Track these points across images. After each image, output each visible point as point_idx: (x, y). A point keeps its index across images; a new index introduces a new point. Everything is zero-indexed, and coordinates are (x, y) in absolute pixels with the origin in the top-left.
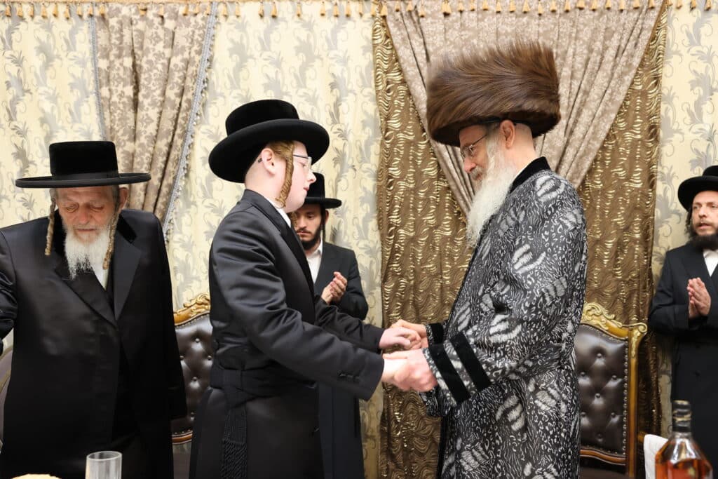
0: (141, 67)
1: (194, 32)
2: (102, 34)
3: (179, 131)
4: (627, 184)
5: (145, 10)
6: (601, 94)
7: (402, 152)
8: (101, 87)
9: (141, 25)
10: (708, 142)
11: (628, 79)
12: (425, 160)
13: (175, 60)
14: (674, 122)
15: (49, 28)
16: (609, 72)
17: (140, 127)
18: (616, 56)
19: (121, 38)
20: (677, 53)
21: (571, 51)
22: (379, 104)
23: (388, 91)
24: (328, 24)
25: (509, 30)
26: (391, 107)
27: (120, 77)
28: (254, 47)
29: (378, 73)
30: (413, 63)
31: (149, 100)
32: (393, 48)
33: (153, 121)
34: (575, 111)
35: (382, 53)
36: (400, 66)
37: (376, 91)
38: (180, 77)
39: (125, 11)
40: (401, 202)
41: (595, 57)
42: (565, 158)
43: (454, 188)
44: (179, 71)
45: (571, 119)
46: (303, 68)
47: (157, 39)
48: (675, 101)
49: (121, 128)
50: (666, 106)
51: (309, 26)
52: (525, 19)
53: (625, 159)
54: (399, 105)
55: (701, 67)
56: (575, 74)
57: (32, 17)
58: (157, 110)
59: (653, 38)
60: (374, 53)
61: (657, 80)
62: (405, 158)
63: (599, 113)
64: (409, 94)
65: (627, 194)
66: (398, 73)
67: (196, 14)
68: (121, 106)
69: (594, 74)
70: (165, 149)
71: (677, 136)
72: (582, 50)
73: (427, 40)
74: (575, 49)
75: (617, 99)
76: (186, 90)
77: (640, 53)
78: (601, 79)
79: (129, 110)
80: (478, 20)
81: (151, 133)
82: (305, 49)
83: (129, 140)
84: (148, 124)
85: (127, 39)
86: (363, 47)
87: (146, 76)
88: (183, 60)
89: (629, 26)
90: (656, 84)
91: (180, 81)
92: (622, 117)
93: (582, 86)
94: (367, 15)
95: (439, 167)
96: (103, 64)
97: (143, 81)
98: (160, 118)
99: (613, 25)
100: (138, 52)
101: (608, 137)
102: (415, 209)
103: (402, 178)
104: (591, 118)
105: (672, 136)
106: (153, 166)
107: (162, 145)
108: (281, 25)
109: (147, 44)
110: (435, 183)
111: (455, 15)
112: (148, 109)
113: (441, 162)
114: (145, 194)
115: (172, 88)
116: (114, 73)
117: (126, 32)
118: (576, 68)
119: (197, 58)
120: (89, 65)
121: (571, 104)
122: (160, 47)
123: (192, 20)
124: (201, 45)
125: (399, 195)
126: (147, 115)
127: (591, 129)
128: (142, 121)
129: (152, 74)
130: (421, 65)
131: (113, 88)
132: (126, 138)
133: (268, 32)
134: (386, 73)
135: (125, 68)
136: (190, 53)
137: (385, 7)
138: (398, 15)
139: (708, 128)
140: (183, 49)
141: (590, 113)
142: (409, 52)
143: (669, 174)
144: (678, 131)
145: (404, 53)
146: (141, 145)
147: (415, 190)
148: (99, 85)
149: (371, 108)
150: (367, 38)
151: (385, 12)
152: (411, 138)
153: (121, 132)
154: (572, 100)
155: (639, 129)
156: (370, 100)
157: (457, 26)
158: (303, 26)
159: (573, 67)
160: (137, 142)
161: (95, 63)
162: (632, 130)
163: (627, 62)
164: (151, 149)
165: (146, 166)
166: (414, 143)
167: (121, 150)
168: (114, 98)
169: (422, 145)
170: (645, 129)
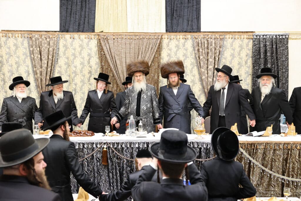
0: (41, 50)
1: (54, 42)
2: (31, 42)
3: (53, 66)
4: (154, 78)
5: (42, 36)
9: (41, 40)
11: (154, 54)
13: (50, 49)
15: (16, 40)
16: (150, 53)
17: (43, 65)
18: (151, 49)
19: (36, 43)
20: (164, 48)
21: (141, 48)
23: (101, 56)
24: (87, 40)
25: (128, 43)
26: (102, 60)
27: (36, 53)
28: (69, 45)
29: (99, 52)
31: (44, 59)
32: (102, 46)
35: (100, 48)
36: (104, 51)
37: (99, 56)
38: (52, 53)
39: (36, 36)
41: (147, 49)
43: (116, 79)
44: (52, 51)
46: (81, 51)
47: (45, 43)
51: (82, 41)
52: (132, 40)
54: (104, 60)
55: (169, 52)
56: (143, 53)
57: (12, 37)
58: (46, 61)
59: (159, 45)
60: (98, 47)
61: (160, 55)
64: (106, 57)
67: (54, 38)
68: (38, 60)
69: (147, 53)
70: (50, 70)
72: (144, 48)
73: (110, 45)
74: (143, 47)
76: (54, 56)
77: (156, 49)
78: (148, 55)
79: (40, 61)
80: (121, 40)
81: (46, 67)
82: (81, 46)
84: (45, 64)
85: (38, 43)
86: (95, 46)
88: (52, 49)
89: (154, 42)
94: (96, 38)
95: (113, 74)
96: (31, 49)
97: (42, 53)
99: (151, 42)
100: (41, 47)
106: (47, 74)
107: (49, 69)
108: (75, 40)
109: (43, 44)
111: (116, 39)
112: (44, 61)
114: (46, 81)
115: (50, 56)
116: (34, 52)
117: (37, 42)
119: (56, 48)
120: (28, 49)
122: (46, 45)
123: (54, 39)
124: (56, 45)
128: (43, 63)
129: (44, 52)
130: (108, 51)
131: (35, 55)
132: (40, 67)
133: (72, 42)
134: (101, 52)
135: (38, 51)
136: (54, 47)
137: (100, 37)
138: (103, 39)
140: (52, 46)
142: (105, 48)
145: (104, 48)
146: (43, 69)
148: (31, 55)
149: (98, 60)
150: (96, 44)
151: (100, 38)
152: (107, 67)
153: (38, 66)
156: (97, 58)
157: (116, 42)
158: (81, 40)
159: (142, 51)
160: (42, 69)
161: (29, 49)
163: (154, 51)
164: (46, 70)
165: (45, 74)
166: (107, 69)
167: (39, 70)
168: (35, 58)
169: (109, 69)
170: (158, 65)
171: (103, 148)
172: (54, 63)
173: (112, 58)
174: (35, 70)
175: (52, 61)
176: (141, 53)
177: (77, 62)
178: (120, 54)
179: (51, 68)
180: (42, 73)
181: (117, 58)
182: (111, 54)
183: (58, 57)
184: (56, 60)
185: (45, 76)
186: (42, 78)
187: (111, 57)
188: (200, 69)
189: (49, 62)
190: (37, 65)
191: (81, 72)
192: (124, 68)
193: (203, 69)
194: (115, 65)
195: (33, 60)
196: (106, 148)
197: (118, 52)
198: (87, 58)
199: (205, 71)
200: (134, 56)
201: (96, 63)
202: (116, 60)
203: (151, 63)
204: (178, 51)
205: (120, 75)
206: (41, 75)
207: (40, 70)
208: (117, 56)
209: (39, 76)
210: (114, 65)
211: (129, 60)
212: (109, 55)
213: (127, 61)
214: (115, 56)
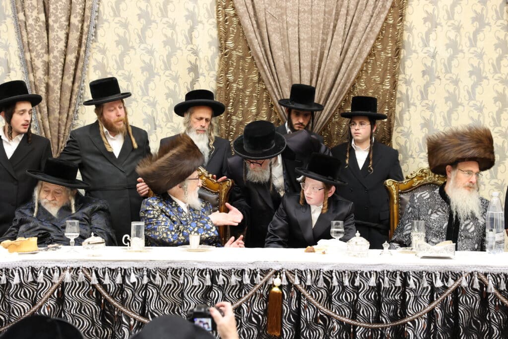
3: (83, 48)
4: (380, 86)
6: (365, 27)
7: (235, 64)
8: (18, 13)
10: (432, 60)
11: (383, 16)
12: (250, 69)
14: (413, 45)
16: (371, 12)
17: (52, 43)
22: (219, 31)
23: (226, 21)
26: (227, 32)
27: (33, 6)
29: (220, 9)
30: (243, 3)
31: (58, 25)
33: (62, 40)
34: (348, 38)
36: (233, 4)
37: (218, 21)
38: (80, 9)
40: (234, 98)
42: (341, 70)
43: (270, 89)
44: (79, 4)
45: (346, 43)
46: (166, 3)
48: (414, 31)
49: (40, 44)
50: (408, 34)
53: (380, 70)
54: (233, 31)
55: (430, 9)
56: (350, 12)
58: (64, 32)
61: (402, 17)
62: (237, 68)
63: (363, 40)
64: (239, 23)
65: (380, 93)
66: (232, 9)
68: (38, 28)
69: (362, 12)
70: (74, 60)
71: (414, 55)
75: (376, 31)
76: (86, 19)
79: (44, 31)
81: (61, 48)
83: (45, 53)
84: (59, 42)
87: (54, 6)
90: (401, 19)
91: (81, 12)
92: (380, 42)
93: (354, 21)
95: (259, 75)
98: (67, 38)
101: (370, 55)
102: (243, 103)
103: (234, 82)
104: (357, 44)
105: (411, 54)
106: (65, 72)
107: (71, 57)
110: (257, 85)
112: (57, 31)
113: (261, 72)
114: (61, 92)
115: (76, 17)
118: (350, 8)
121: (346, 33)
125: (232, 93)
126: (57, 35)
127: (358, 51)
128: (54, 39)
129: (58, 5)
130: (248, 5)
131: (28, 13)
132: (43, 51)
134: (225, 8)
139: (432, 50)
141: (357, 40)
143: (409, 79)
144: (415, 51)
146: (55, 57)
147: (243, 90)
148: (16, 11)
149: (214, 33)
152: (241, 54)
153: (40, 47)
154: (347, 30)
155: (390, 50)
156: (213, 27)
159: (348, 7)
160: (51, 55)
162: (385, 51)
163: (383, 5)
164: (62, 60)
165: (60, 72)
166: (243, 58)
167: (40, 60)
168: (31, 21)
169: (248, 59)
170: (394, 50)
171: (273, 286)
172: (87, 39)
173: (259, 26)
174: (28, 58)
175: (82, 33)
176: (346, 12)
177: (156, 39)
178: (282, 14)
179: (79, 54)
180: (52, 68)
181: (273, 25)
182: (255, 14)
183: (96, 21)
184: (93, 30)
185: (60, 77)
186: (51, 83)
187: (254, 22)
189: (70, 35)
190: (34, 42)
191: (167, 66)
192: (292, 56)
194: (268, 47)
195: (21, 27)
196: (281, 287)
197: (277, 10)
198: (183, 26)
200: (324, 19)
201: (210, 40)
202: (270, 33)
203: (375, 42)
204: (459, 7)
205: (281, 78)
206: (47, 72)
207: (46, 58)
208: (273, 21)
209: (42, 77)
210: (264, 47)
211: (307, 33)
212: (250, 18)
213: (303, 36)
214: (268, 22)
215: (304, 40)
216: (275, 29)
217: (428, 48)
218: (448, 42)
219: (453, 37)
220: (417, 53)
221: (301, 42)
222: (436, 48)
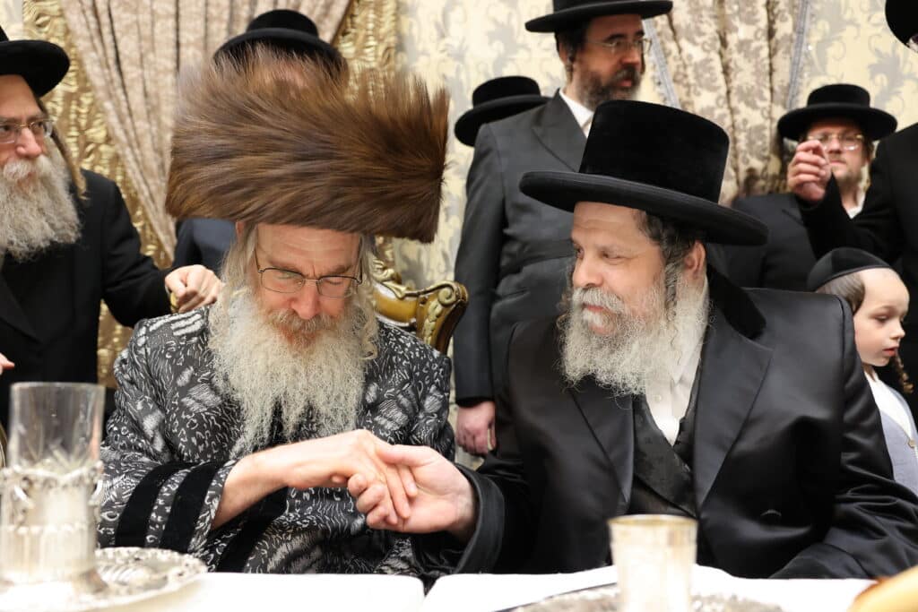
10: (457, 63)
12: (90, 119)
14: (419, 40)
48: (420, 12)
62: (66, 117)
71: (423, 59)
92: (349, 40)
105: (419, 60)
110: (103, 148)
139: (456, 44)
144: (425, 53)
147: (79, 161)
152: (74, 89)
155: (372, 54)
162: (363, 57)
169: (87, 97)
170: (380, 53)
181: (123, 18)
188: (672, 46)
193: (695, 43)
199: (708, 60)
202: (118, 35)
208: (125, 11)
211: (195, 31)
212: (84, 12)
213: (186, 37)
214: (114, 14)
215: (189, 44)
216: (128, 27)
217: (447, 40)
218: (492, 27)
219: (502, 18)
220: (428, 55)
221: (183, 49)
222: (464, 40)
